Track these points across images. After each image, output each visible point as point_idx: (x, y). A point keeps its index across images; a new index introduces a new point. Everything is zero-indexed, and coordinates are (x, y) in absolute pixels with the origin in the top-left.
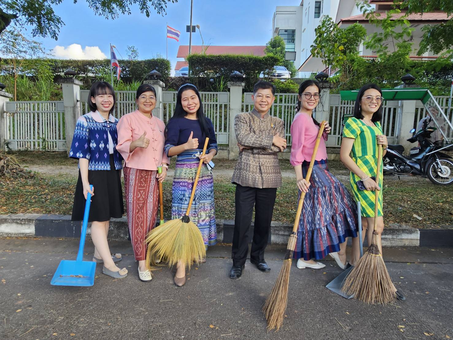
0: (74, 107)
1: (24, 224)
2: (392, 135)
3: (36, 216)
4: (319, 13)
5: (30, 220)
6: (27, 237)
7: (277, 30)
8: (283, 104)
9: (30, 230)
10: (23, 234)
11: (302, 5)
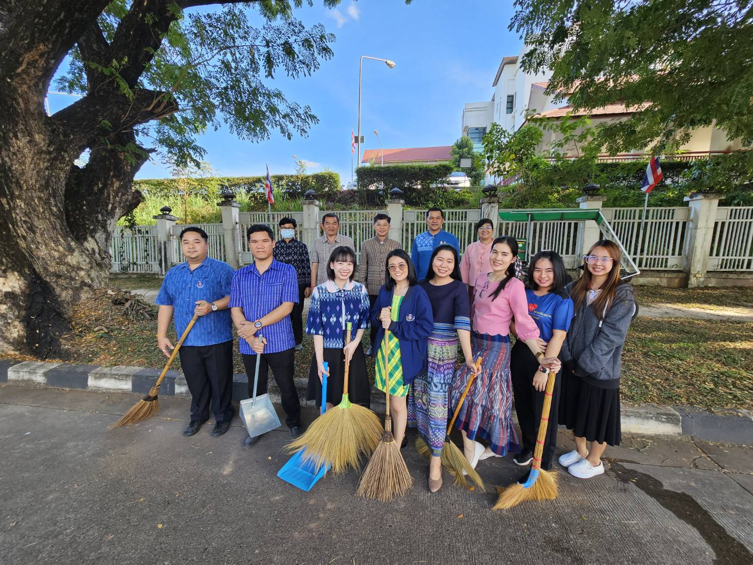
0: (234, 229)
1: (122, 379)
2: (573, 252)
3: (137, 369)
4: (512, 108)
5: (127, 375)
6: (124, 393)
7: (466, 129)
8: (447, 222)
9: (127, 385)
10: (121, 389)
11: (493, 100)
